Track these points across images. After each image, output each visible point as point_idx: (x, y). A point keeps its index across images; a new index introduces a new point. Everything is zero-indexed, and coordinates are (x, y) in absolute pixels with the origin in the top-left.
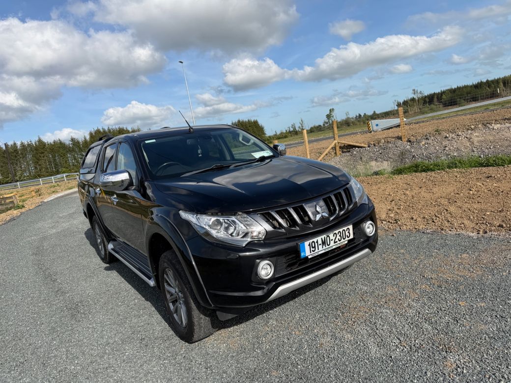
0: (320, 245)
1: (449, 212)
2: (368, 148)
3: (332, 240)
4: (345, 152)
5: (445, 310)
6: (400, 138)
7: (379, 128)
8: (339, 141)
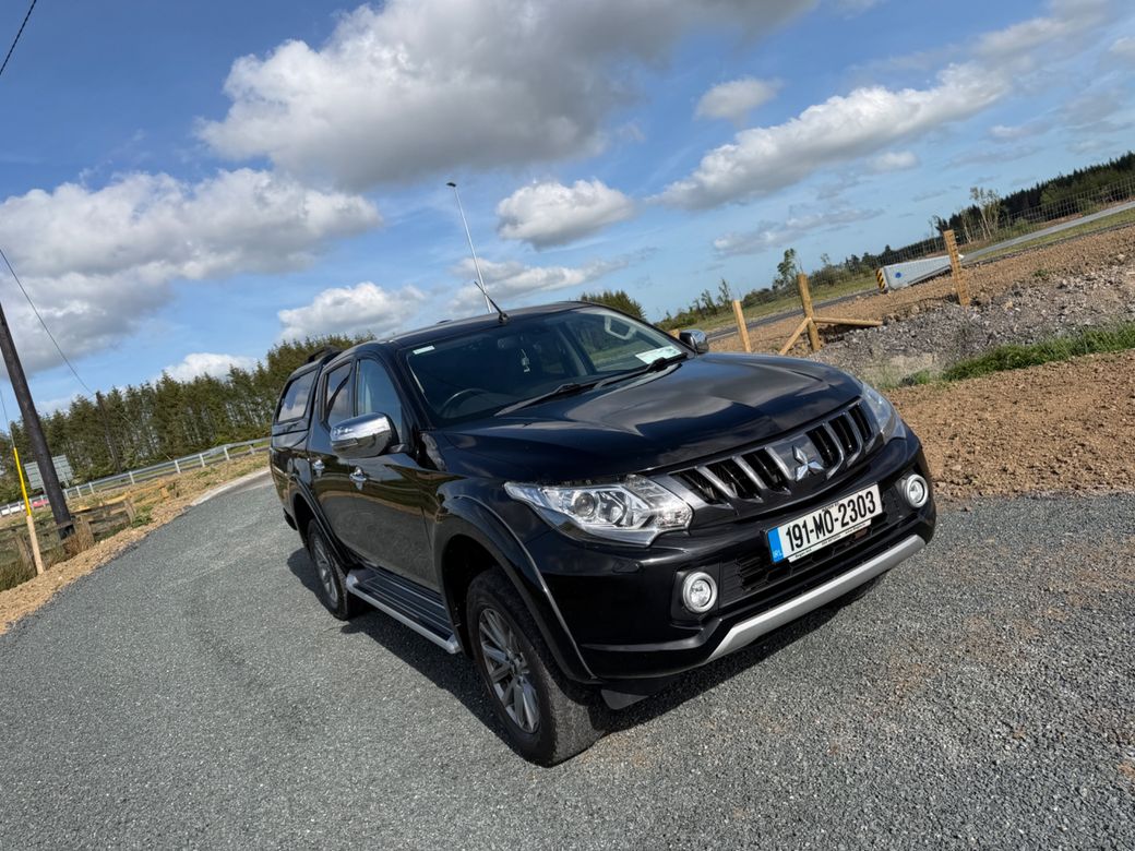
0: (812, 531)
1: (1088, 448)
2: (885, 328)
3: (837, 520)
4: (832, 341)
5: (1104, 657)
6: (954, 299)
7: (904, 282)
8: (817, 318)
